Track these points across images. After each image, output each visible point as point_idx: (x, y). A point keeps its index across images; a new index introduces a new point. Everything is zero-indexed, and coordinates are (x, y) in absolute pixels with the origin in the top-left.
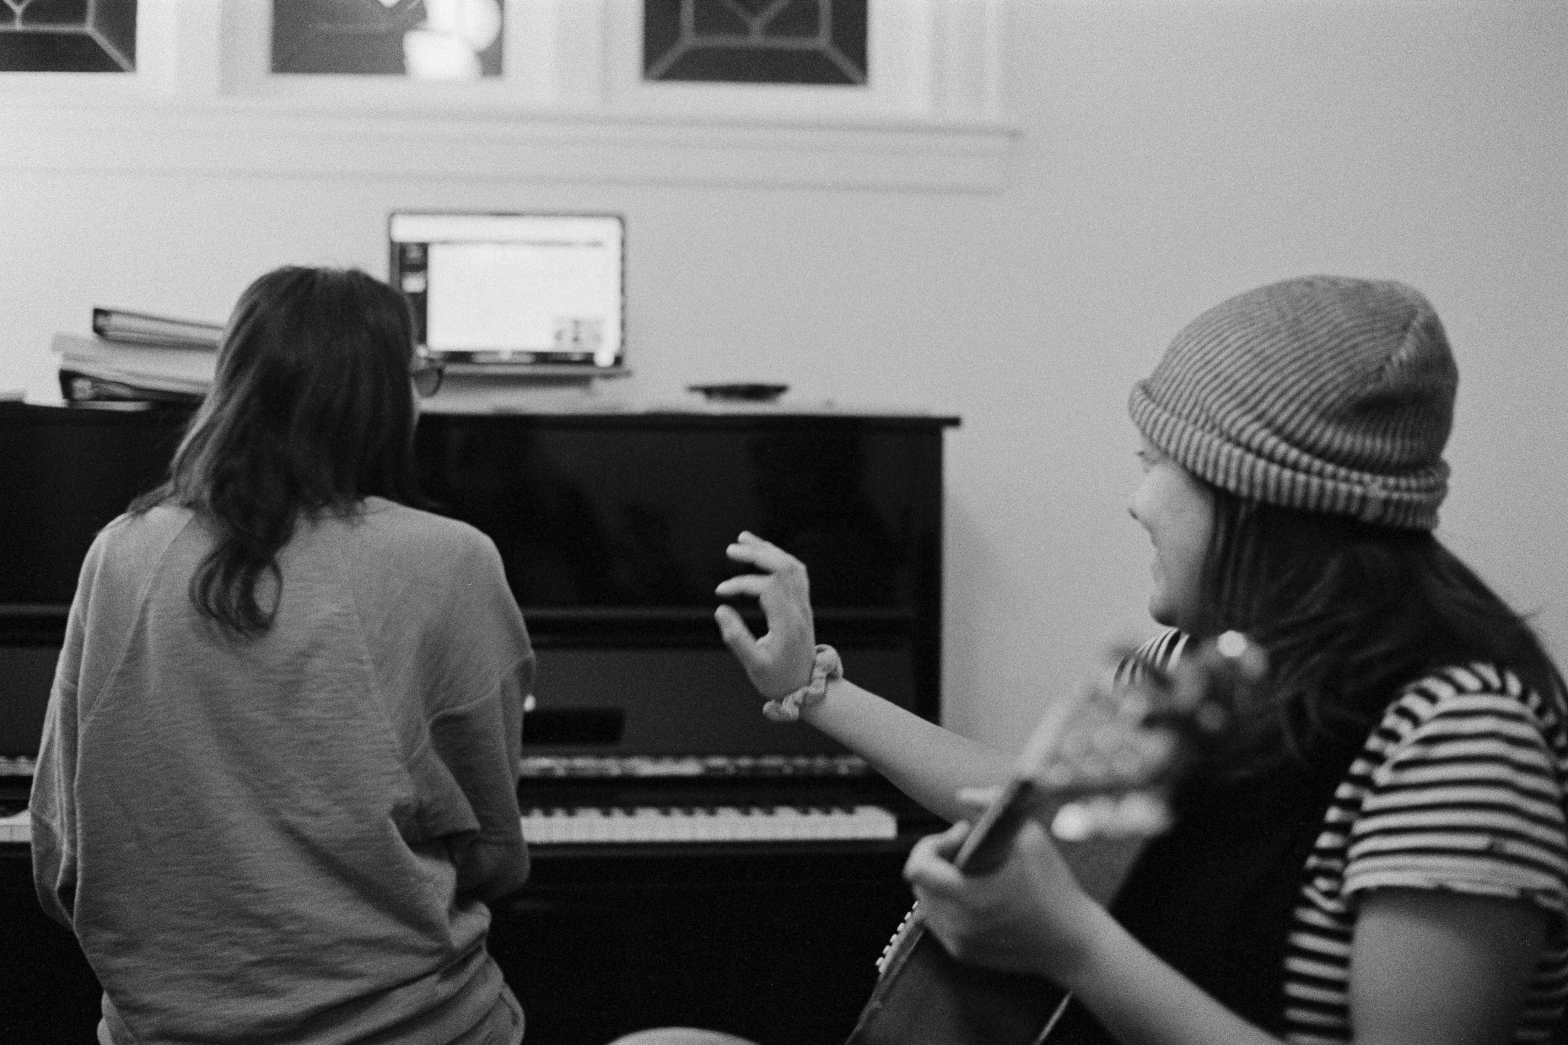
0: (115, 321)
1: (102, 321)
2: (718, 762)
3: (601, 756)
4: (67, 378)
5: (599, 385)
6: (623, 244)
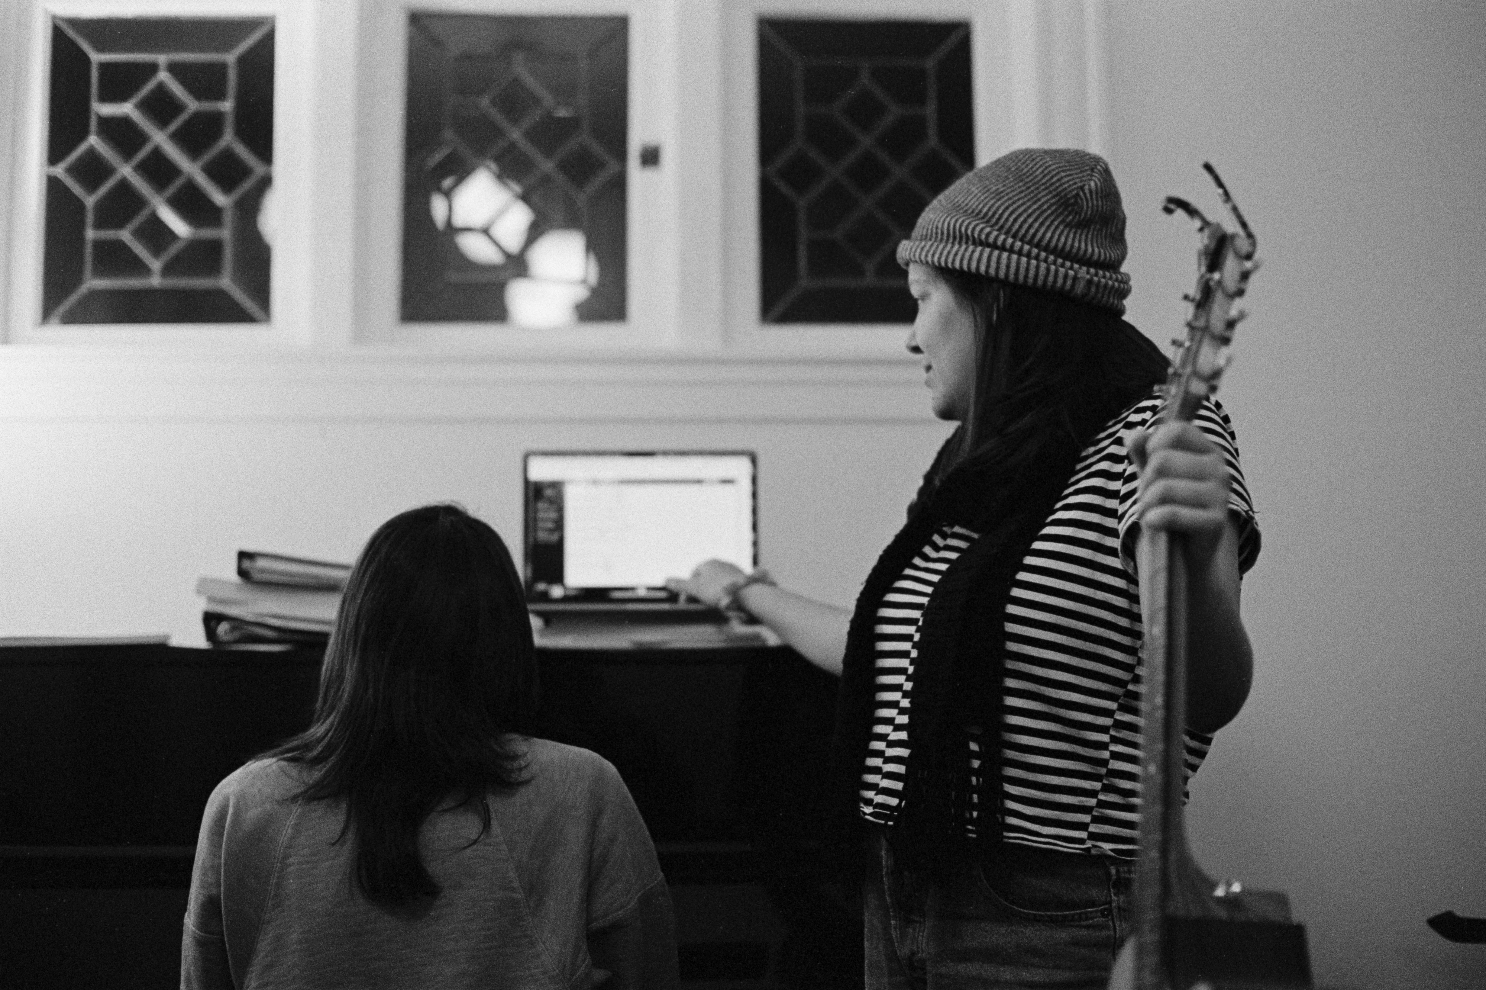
0: (261, 563)
1: (246, 564)
4: (211, 620)
6: (755, 482)
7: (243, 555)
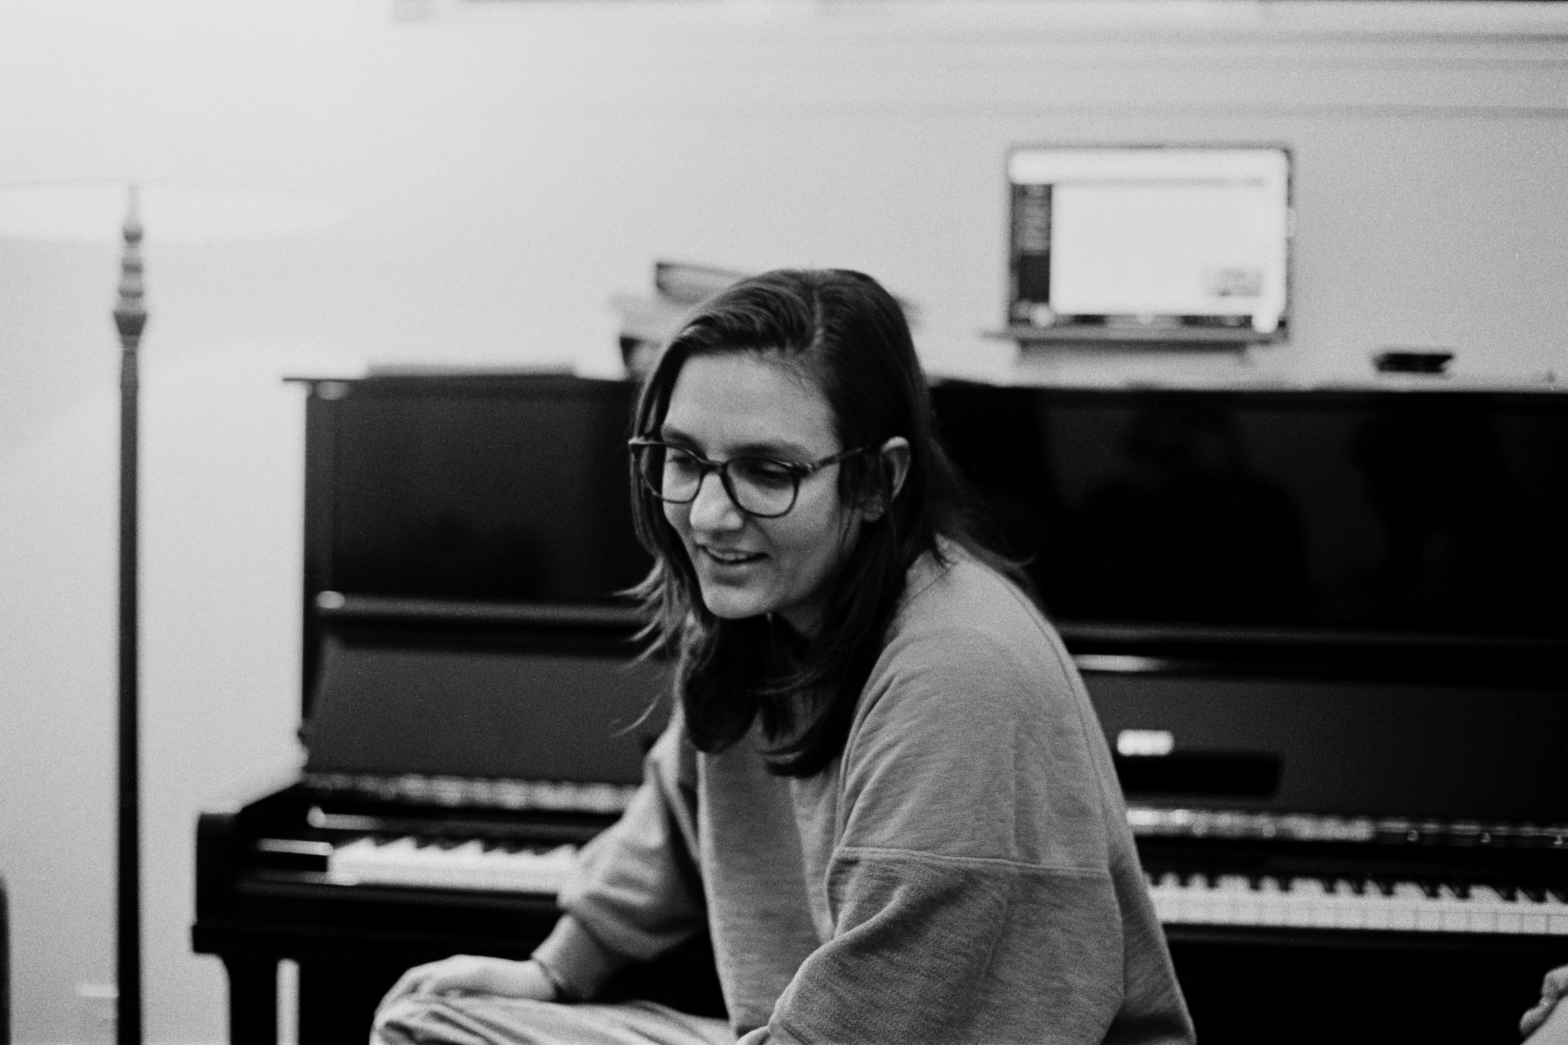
0: (681, 277)
1: (665, 277)
2: (1398, 826)
3: (1252, 811)
4: (628, 346)
5: (1256, 354)
6: (1290, 182)
7: (661, 267)
